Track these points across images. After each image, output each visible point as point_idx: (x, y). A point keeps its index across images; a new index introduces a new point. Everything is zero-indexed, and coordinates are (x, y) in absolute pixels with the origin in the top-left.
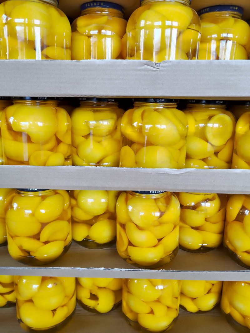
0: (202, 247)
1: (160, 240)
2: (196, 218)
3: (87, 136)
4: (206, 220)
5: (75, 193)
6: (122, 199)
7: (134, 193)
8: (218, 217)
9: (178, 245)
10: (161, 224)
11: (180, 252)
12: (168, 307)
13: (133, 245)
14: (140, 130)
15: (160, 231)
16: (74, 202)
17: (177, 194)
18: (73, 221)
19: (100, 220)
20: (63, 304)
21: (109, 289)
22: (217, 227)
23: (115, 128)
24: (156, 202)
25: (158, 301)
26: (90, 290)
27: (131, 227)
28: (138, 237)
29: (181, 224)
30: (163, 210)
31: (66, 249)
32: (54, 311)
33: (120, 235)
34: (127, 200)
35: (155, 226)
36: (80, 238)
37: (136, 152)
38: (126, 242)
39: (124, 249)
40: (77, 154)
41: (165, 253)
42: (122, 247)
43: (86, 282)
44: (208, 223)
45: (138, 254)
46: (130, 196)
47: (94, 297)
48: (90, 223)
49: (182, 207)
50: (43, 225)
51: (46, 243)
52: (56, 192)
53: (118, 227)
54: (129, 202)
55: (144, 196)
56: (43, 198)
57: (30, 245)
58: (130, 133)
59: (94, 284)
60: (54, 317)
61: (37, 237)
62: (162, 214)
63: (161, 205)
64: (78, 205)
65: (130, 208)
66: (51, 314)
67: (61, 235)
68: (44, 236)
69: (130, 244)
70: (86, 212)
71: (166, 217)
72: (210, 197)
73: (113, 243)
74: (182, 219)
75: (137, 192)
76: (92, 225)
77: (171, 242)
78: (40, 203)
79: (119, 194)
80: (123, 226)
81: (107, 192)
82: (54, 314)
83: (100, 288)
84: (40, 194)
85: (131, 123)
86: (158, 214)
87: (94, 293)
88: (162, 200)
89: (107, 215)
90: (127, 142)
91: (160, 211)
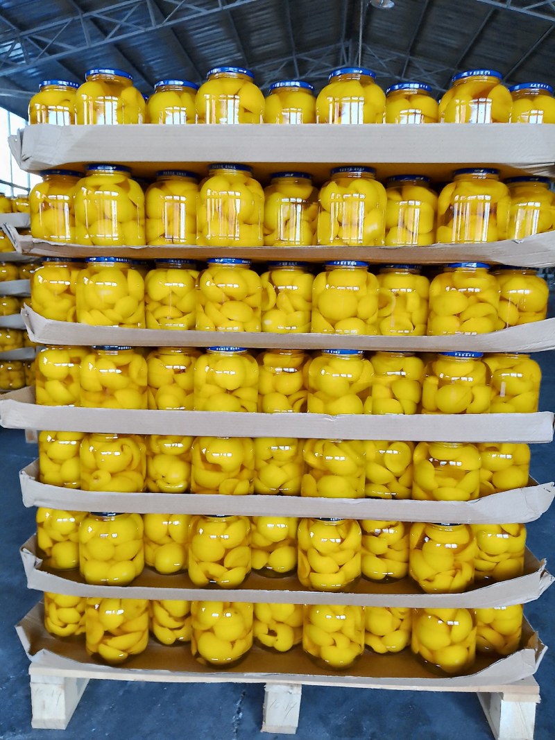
0: (387, 576)
1: (340, 567)
2: (379, 545)
3: (268, 461)
4: (389, 547)
5: (254, 520)
6: (303, 525)
7: (315, 519)
8: (401, 545)
9: (360, 573)
10: (342, 550)
11: (362, 581)
12: (351, 641)
13: (315, 572)
14: (321, 458)
15: (341, 557)
16: (253, 527)
17: (360, 522)
18: (253, 548)
19: (280, 547)
20: (242, 637)
21: (288, 625)
22: (401, 555)
23: (297, 454)
24: (337, 529)
25: (340, 632)
26: (268, 625)
27: (313, 553)
28: (319, 563)
29: (364, 551)
30: (343, 537)
31: (247, 576)
32: (233, 643)
33: (302, 562)
34: (308, 528)
35: (336, 552)
36: (259, 566)
37: (317, 479)
38: (308, 569)
39: (307, 575)
40: (259, 479)
41: (346, 580)
42: (303, 576)
43: (264, 614)
44: (391, 551)
45: (320, 580)
46: (312, 522)
47: (272, 633)
48: (269, 550)
49: (364, 533)
50: (228, 551)
51: (229, 569)
52: (238, 518)
53: (300, 553)
54: (311, 529)
55: (326, 522)
56: (228, 524)
57: (215, 570)
58: (312, 460)
59: (273, 619)
60: (234, 649)
61: (221, 562)
62: (343, 540)
63: (342, 532)
64: (258, 531)
65: (312, 534)
66: (230, 646)
67: (243, 562)
68: (228, 563)
69: (312, 570)
70: (265, 537)
71: (346, 543)
72: (393, 523)
73: (294, 571)
74: (364, 545)
75: (319, 519)
76: (271, 553)
77: (352, 569)
78: (226, 529)
79: (299, 520)
80: (305, 553)
81: (288, 518)
82: (233, 646)
83: (279, 622)
84: (224, 520)
85: (313, 451)
86: (339, 540)
87: (271, 629)
88: (344, 526)
89: (287, 542)
90: (307, 469)
91: (341, 538)
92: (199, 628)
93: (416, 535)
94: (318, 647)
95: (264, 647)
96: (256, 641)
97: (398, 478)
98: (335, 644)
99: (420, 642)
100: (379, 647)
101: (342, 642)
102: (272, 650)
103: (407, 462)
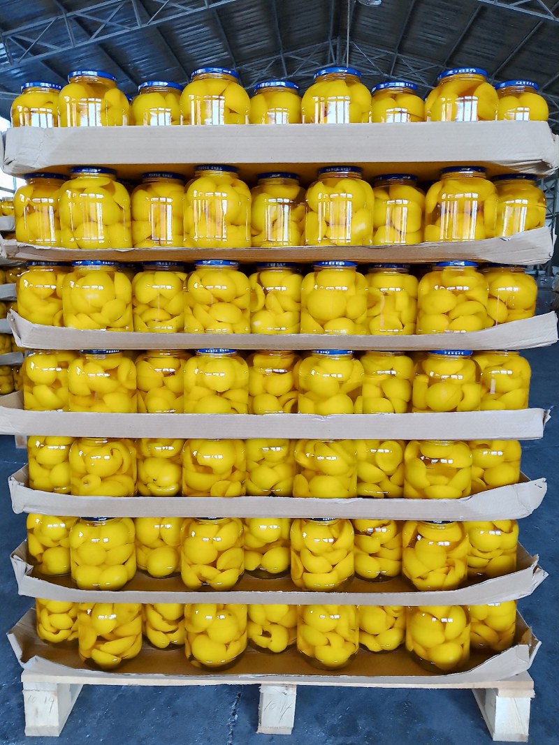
0: (380, 575)
1: (334, 566)
2: (372, 544)
3: (260, 462)
4: (382, 545)
5: (247, 521)
6: (296, 526)
7: (307, 520)
8: (394, 543)
9: (353, 572)
10: (334, 550)
11: (356, 579)
12: (345, 641)
13: (308, 572)
14: (313, 458)
15: (334, 557)
16: (246, 528)
17: (352, 521)
18: (246, 550)
19: (273, 548)
20: (236, 639)
21: (282, 626)
22: (394, 554)
23: (288, 455)
24: (330, 530)
25: (334, 631)
26: (262, 626)
27: (305, 553)
28: (312, 563)
29: (357, 550)
30: (335, 537)
31: (240, 577)
32: (227, 645)
33: (296, 564)
34: (301, 528)
35: (329, 552)
36: (252, 567)
37: (309, 480)
38: (301, 569)
39: (299, 576)
40: (251, 480)
42: (296, 576)
43: (258, 615)
44: (384, 550)
45: (312, 580)
46: (305, 523)
47: (266, 634)
48: (262, 552)
49: (357, 532)
50: (220, 553)
51: (222, 571)
52: (231, 520)
53: (293, 554)
54: (303, 530)
55: (318, 522)
56: (220, 526)
57: (208, 572)
58: (304, 461)
59: (267, 620)
60: (229, 651)
61: (214, 564)
62: (335, 540)
63: (334, 532)
64: (250, 532)
65: (305, 535)
66: (224, 648)
67: (236, 564)
68: (220, 565)
69: (306, 571)
70: (258, 539)
71: (338, 543)
72: (385, 522)
73: (287, 572)
74: (357, 544)
75: (311, 519)
76: (264, 554)
77: (345, 568)
78: (218, 531)
79: (292, 521)
80: (298, 553)
81: (280, 519)
82: (227, 648)
83: (273, 623)
84: (216, 522)
85: (304, 452)
86: (331, 540)
87: (266, 629)
88: (336, 526)
89: (280, 543)
90: (299, 469)
92: (192, 630)
93: (408, 533)
94: (312, 647)
95: (259, 648)
96: (250, 643)
97: (389, 477)
98: (329, 644)
99: (414, 640)
100: (373, 645)
101: (336, 642)
102: (267, 651)
103: (398, 461)
